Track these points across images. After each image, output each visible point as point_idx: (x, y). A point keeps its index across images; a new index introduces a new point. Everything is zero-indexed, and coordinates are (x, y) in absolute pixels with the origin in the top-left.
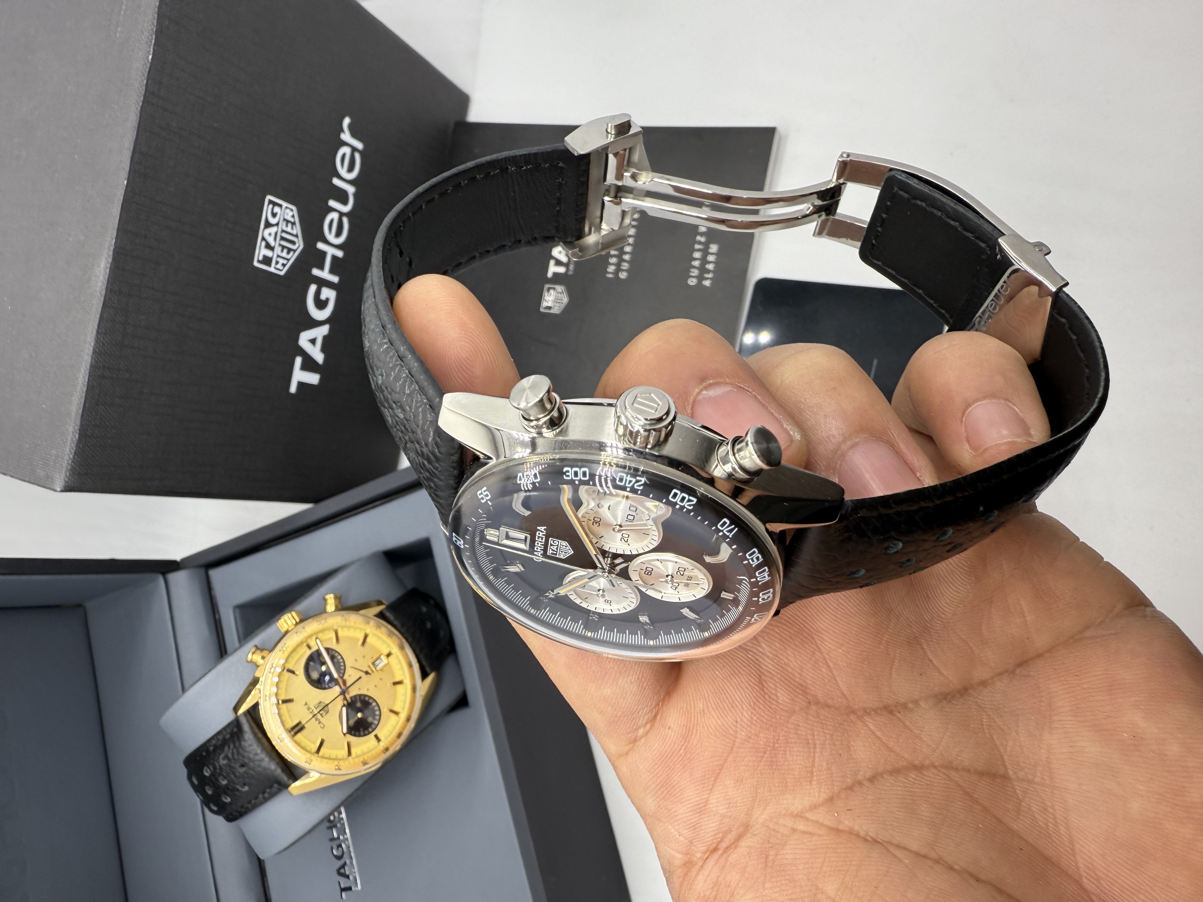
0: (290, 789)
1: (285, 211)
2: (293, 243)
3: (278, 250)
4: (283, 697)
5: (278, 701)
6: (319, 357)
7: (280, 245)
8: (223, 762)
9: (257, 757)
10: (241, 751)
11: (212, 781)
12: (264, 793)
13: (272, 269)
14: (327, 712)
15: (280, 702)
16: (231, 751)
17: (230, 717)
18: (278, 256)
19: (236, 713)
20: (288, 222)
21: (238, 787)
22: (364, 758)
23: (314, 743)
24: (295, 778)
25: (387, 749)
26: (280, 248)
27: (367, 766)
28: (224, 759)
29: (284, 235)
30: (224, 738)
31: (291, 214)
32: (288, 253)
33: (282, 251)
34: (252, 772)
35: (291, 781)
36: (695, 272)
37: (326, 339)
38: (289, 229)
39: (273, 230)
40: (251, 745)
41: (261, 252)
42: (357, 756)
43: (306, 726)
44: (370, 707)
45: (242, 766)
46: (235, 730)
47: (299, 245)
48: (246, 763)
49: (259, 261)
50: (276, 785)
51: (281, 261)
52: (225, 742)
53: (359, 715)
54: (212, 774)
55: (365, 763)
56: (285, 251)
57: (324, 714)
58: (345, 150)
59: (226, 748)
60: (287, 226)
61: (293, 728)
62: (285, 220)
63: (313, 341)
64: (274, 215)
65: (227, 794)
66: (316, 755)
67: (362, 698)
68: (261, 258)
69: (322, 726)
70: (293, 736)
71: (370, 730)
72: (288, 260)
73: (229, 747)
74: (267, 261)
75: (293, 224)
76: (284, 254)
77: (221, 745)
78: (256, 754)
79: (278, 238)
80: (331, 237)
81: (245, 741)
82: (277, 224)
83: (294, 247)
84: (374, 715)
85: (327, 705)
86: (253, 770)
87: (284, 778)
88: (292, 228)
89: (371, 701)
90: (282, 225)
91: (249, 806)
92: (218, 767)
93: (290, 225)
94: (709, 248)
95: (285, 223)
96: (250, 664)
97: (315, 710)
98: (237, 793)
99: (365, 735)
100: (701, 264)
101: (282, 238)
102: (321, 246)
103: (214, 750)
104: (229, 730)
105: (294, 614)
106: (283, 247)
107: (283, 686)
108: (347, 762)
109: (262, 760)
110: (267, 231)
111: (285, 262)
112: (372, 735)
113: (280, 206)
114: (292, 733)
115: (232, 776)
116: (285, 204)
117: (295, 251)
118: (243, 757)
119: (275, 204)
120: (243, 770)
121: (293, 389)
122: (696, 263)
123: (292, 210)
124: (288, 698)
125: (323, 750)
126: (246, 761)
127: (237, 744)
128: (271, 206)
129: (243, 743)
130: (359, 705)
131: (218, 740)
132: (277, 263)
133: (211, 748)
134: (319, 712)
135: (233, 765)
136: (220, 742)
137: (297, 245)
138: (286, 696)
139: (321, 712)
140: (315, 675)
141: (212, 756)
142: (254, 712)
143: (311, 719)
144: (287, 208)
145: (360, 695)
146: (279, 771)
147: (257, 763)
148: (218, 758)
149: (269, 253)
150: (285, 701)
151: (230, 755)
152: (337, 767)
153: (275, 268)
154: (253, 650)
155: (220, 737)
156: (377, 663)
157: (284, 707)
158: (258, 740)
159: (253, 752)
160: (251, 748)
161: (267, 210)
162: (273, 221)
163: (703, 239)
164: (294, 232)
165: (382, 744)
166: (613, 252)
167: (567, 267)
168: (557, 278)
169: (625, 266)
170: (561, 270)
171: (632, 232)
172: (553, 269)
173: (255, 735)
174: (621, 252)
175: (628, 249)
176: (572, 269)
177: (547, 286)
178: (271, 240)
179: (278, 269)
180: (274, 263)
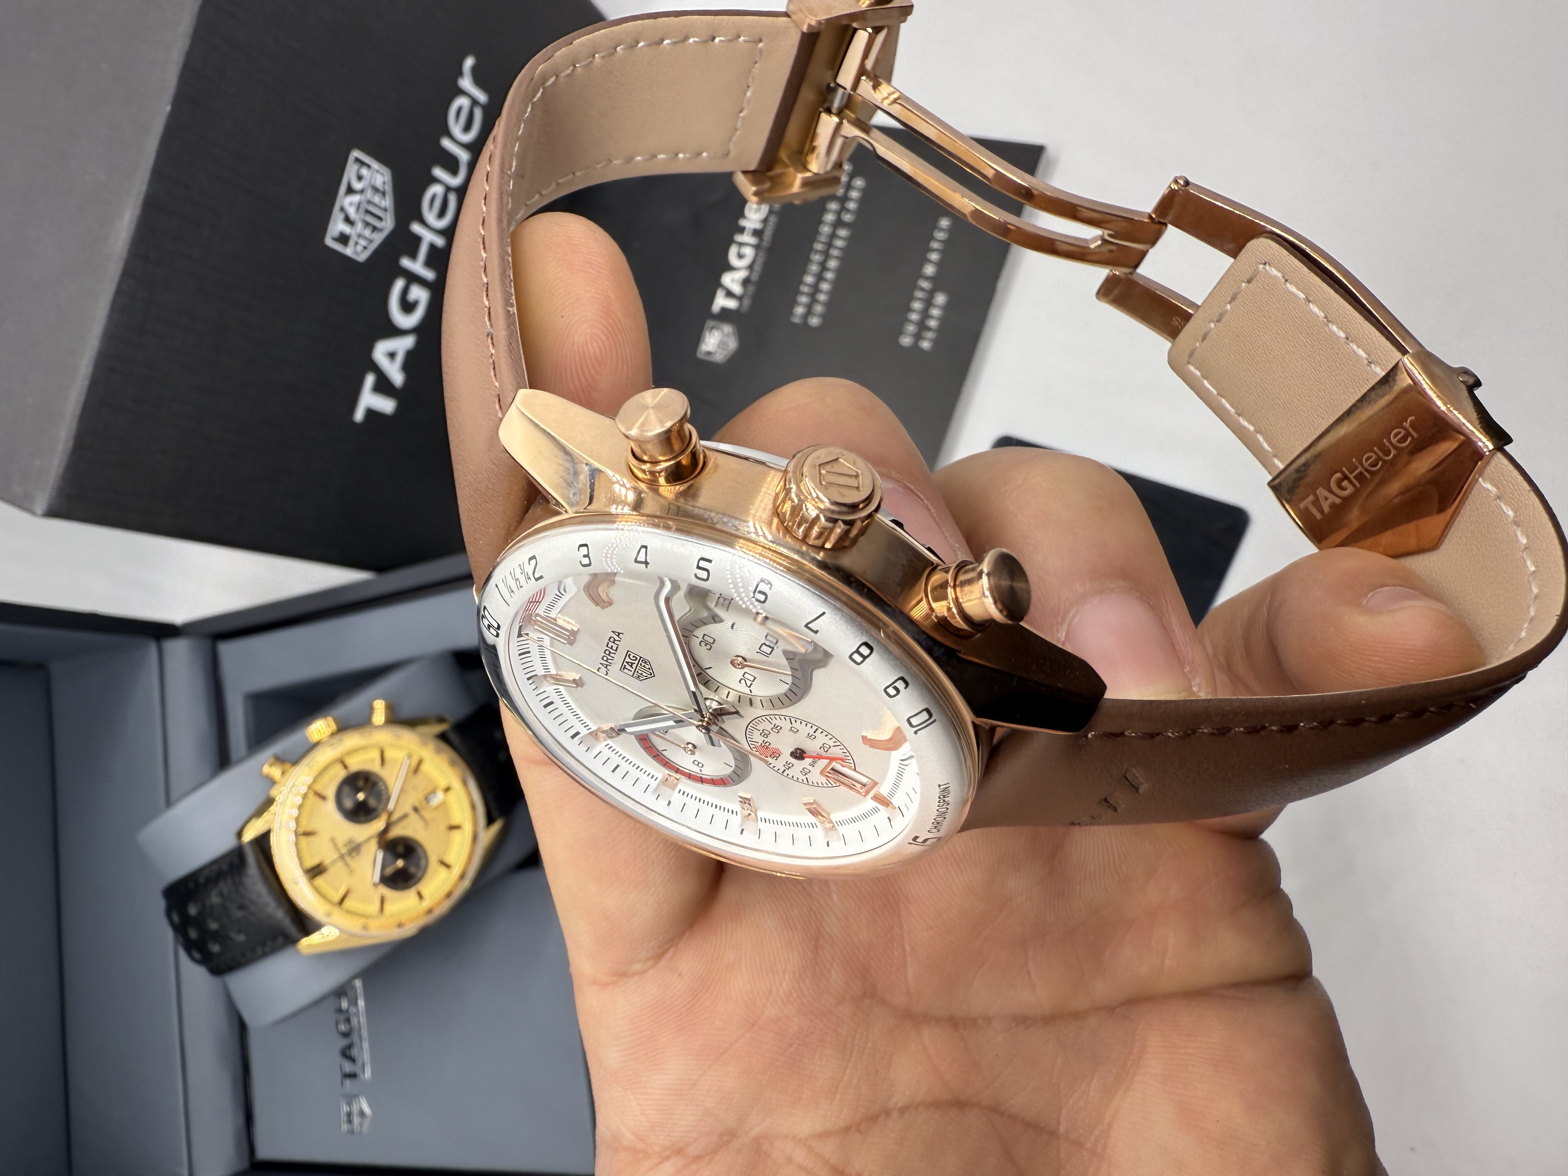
0: (299, 945)
1: (374, 174)
2: (380, 218)
3: (359, 226)
4: (304, 827)
5: (298, 831)
6: (397, 378)
7: (363, 220)
8: (215, 900)
9: (261, 900)
10: (241, 889)
11: (199, 922)
12: (264, 946)
13: (348, 251)
14: (358, 854)
15: (300, 833)
16: (227, 887)
17: (230, 843)
18: (359, 234)
19: (238, 840)
20: (376, 190)
21: (232, 934)
22: (399, 918)
23: (337, 891)
24: (306, 933)
25: (430, 911)
26: (362, 224)
27: (401, 930)
28: (217, 896)
29: (370, 207)
30: (220, 870)
31: (382, 179)
32: (372, 232)
33: (365, 228)
34: (253, 918)
35: (300, 936)
36: (911, 328)
37: (410, 355)
38: (377, 200)
39: (356, 198)
40: (254, 884)
41: (337, 226)
42: (391, 915)
43: (329, 868)
44: (415, 854)
45: (241, 908)
46: (236, 861)
47: (388, 224)
48: (246, 905)
49: (333, 239)
50: (280, 940)
51: (363, 242)
52: (220, 875)
53: (399, 863)
54: (200, 914)
55: (400, 925)
56: (369, 229)
57: (354, 856)
58: (462, 102)
59: (222, 882)
60: (374, 195)
61: (312, 869)
62: (372, 186)
63: (392, 355)
64: (360, 178)
65: (216, 942)
66: (338, 906)
67: (406, 842)
68: (336, 234)
69: (351, 872)
70: (312, 879)
71: (412, 883)
72: (371, 241)
73: (226, 882)
74: (343, 239)
75: (384, 193)
76: (367, 232)
77: (215, 878)
78: (259, 896)
79: (362, 210)
80: (430, 217)
81: (247, 877)
82: (362, 192)
83: (380, 226)
84: (418, 865)
85: (359, 846)
86: (254, 916)
87: (292, 930)
88: (381, 199)
89: (416, 846)
91: (243, 959)
92: (208, 905)
93: (378, 195)
94: (934, 298)
95: (372, 191)
96: (265, 780)
97: (343, 848)
98: (230, 942)
99: (404, 889)
100: (920, 318)
101: (368, 212)
103: (206, 884)
104: (227, 860)
105: (330, 719)
107: (306, 812)
108: (378, 921)
109: (265, 904)
110: (348, 199)
111: (367, 244)
112: (413, 890)
113: (369, 166)
114: (311, 875)
115: (226, 920)
116: (375, 165)
117: (381, 231)
118: (243, 897)
119: (362, 163)
120: (241, 913)
121: (359, 415)
122: (914, 316)
123: (382, 174)
124: (311, 829)
125: (348, 903)
126: (246, 902)
127: (237, 879)
128: (356, 165)
129: (245, 880)
130: (400, 849)
131: (211, 872)
132: (356, 243)
133: (202, 880)
134: (348, 853)
135: (228, 905)
136: (214, 875)
137: (385, 223)
138: (309, 826)
139: (351, 854)
140: (349, 804)
141: (202, 890)
142: (263, 842)
143: (337, 860)
144: (377, 171)
145: (404, 839)
146: (286, 920)
147: (259, 907)
148: (210, 895)
149: (347, 230)
150: (306, 834)
151: (226, 893)
152: (363, 926)
153: (354, 251)
154: (271, 760)
155: (215, 868)
156: (431, 798)
157: (304, 840)
158: (265, 879)
159: (256, 893)
160: (255, 888)
161: (351, 170)
162: (357, 186)
163: (925, 284)
164: (383, 205)
165: (426, 904)
166: (805, 289)
167: (740, 298)
168: (725, 315)
169: (819, 309)
170: (732, 304)
171: (833, 264)
172: (721, 302)
173: (261, 870)
174: (816, 289)
175: (825, 286)
176: (747, 302)
177: (710, 323)
178: (352, 212)
179: (356, 253)
180: (351, 243)
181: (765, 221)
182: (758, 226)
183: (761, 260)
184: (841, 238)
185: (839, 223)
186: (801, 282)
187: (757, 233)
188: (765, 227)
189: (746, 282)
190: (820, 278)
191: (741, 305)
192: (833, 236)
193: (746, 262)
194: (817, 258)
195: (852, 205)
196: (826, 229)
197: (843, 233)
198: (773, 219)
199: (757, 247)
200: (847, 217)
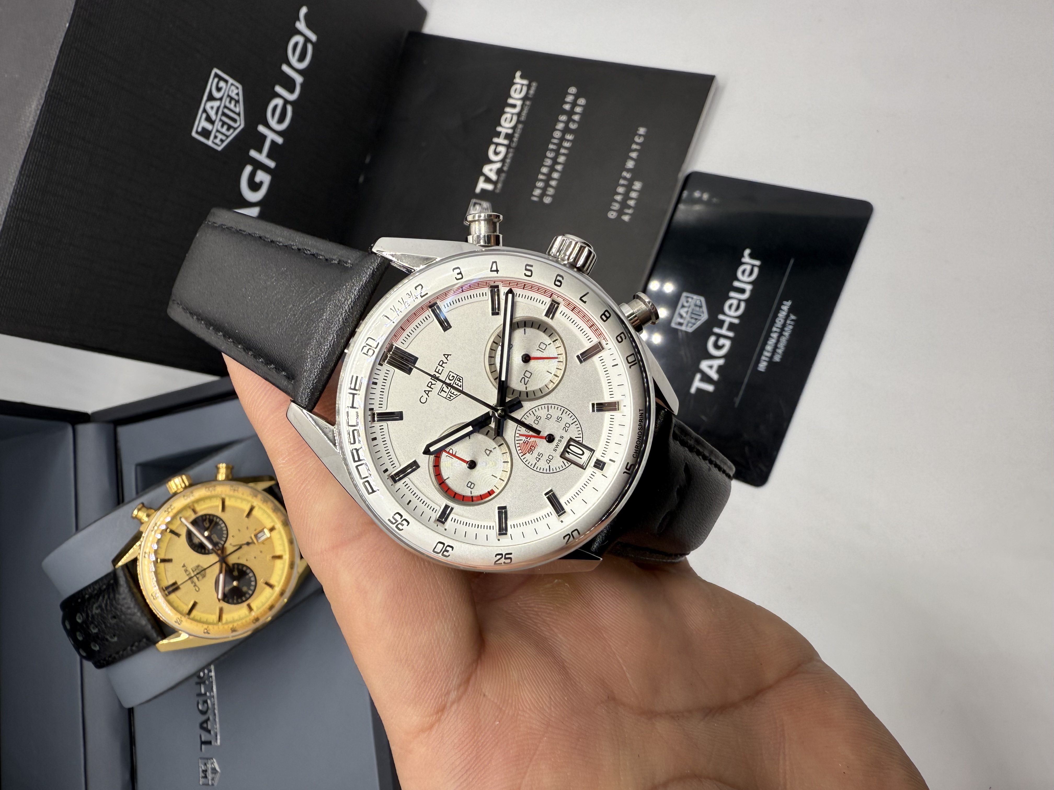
0: (157, 645)
1: (230, 88)
2: (235, 120)
3: (218, 125)
4: (162, 556)
5: (157, 559)
7: (221, 120)
8: (96, 611)
9: (129, 611)
10: (114, 602)
11: (84, 628)
12: (132, 646)
13: (209, 143)
14: (204, 576)
15: (159, 560)
16: (105, 602)
17: (109, 568)
18: (218, 131)
19: (114, 566)
20: (231, 99)
21: (108, 637)
22: (233, 625)
23: (187, 605)
24: (164, 636)
25: (257, 619)
26: (220, 124)
27: (235, 634)
28: (97, 608)
29: (226, 111)
30: (100, 589)
31: (236, 91)
32: (228, 129)
33: (222, 126)
34: (123, 625)
35: (159, 638)
36: (616, 206)
38: (232, 106)
39: (216, 104)
40: (124, 599)
41: (201, 123)
42: (227, 623)
43: (181, 587)
44: (247, 577)
45: (114, 617)
46: (112, 582)
47: (240, 124)
48: (118, 615)
49: (197, 132)
50: (144, 640)
51: (220, 136)
52: (100, 592)
53: (235, 583)
54: (84, 622)
55: (233, 630)
56: (225, 127)
57: (200, 578)
58: (298, 39)
59: (101, 598)
60: (230, 102)
61: (167, 588)
62: (228, 96)
64: (219, 89)
65: (96, 642)
66: (187, 616)
67: (240, 567)
68: (200, 129)
69: (197, 590)
70: (167, 595)
71: (244, 599)
72: (227, 136)
73: (104, 597)
74: (206, 133)
75: (237, 102)
76: (224, 130)
77: (96, 594)
78: (129, 608)
79: (220, 113)
80: (273, 122)
81: (119, 594)
82: (221, 99)
83: (235, 125)
84: (249, 585)
85: (205, 569)
86: (124, 623)
87: (154, 635)
88: (235, 106)
89: (248, 571)
90: (226, 101)
91: (117, 656)
92: (90, 615)
93: (233, 102)
94: (633, 184)
95: (228, 100)
96: (136, 520)
97: (191, 572)
98: (106, 643)
99: (238, 603)
100: (623, 199)
101: (224, 114)
102: (261, 129)
103: (89, 599)
104: (105, 581)
105: (184, 478)
106: (224, 123)
107: (164, 545)
108: (216, 627)
109: (134, 614)
110: (209, 104)
111: (224, 138)
112: (245, 604)
113: (226, 81)
114: (166, 592)
115: (103, 626)
116: (230, 80)
117: (235, 129)
118: (116, 609)
119: (220, 78)
120: (113, 621)
122: (619, 198)
123: (238, 88)
124: (167, 557)
125: (194, 613)
126: (118, 613)
127: (112, 595)
128: (216, 80)
129: (117, 596)
130: (236, 573)
131: (94, 589)
132: (216, 137)
133: (87, 596)
134: (195, 575)
135: (105, 615)
136: (96, 592)
137: (238, 124)
138: (165, 555)
139: (198, 576)
141: (86, 604)
142: (132, 567)
143: (187, 581)
145: (238, 565)
146: (149, 627)
147: (129, 617)
148: (92, 607)
149: (209, 126)
150: (163, 561)
151: (103, 605)
152: (206, 631)
153: (213, 142)
154: (140, 506)
155: (97, 587)
156: (259, 535)
157: (162, 566)
158: (133, 595)
159: (126, 606)
160: (125, 601)
161: (212, 83)
162: (217, 95)
163: (627, 175)
164: (237, 110)
165: (254, 614)
166: (541, 177)
167: (495, 183)
168: (484, 194)
169: (551, 191)
170: (489, 187)
171: (562, 159)
172: (482, 185)
173: (130, 589)
174: (549, 177)
175: (555, 175)
176: (499, 186)
177: (474, 201)
178: (212, 114)
179: (216, 144)
180: (212, 137)
181: (514, 128)
182: (510, 131)
183: (510, 155)
184: (568, 141)
185: (566, 130)
186: (539, 172)
187: (509, 137)
188: (514, 132)
189: (499, 172)
190: (552, 169)
191: (495, 187)
192: (562, 139)
193: (500, 157)
194: (550, 155)
195: (576, 118)
196: (557, 134)
197: (569, 137)
198: (520, 126)
199: (508, 147)
200: (573, 126)
